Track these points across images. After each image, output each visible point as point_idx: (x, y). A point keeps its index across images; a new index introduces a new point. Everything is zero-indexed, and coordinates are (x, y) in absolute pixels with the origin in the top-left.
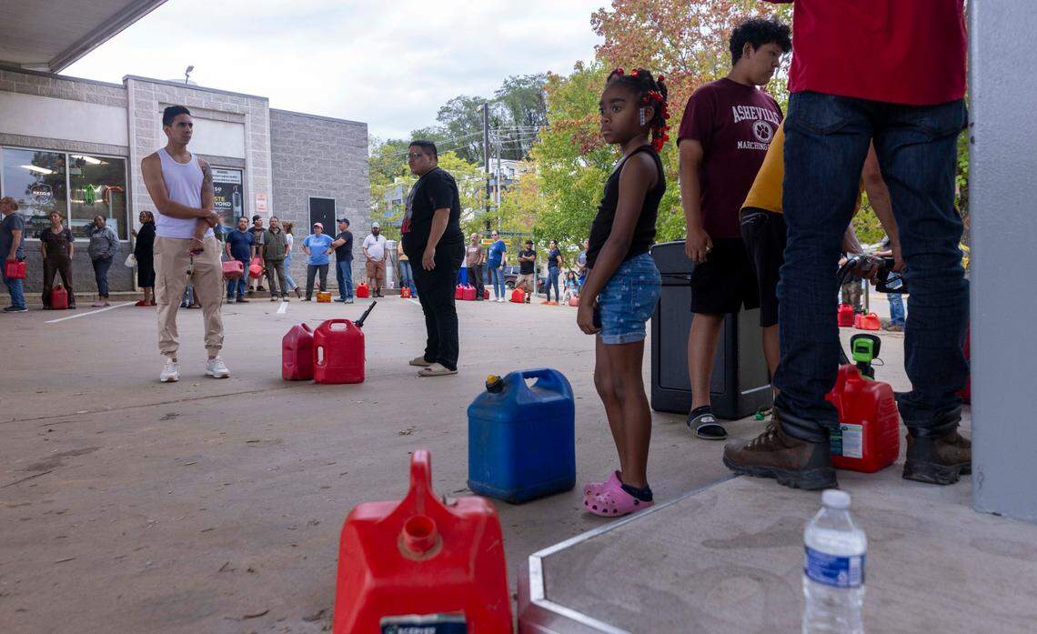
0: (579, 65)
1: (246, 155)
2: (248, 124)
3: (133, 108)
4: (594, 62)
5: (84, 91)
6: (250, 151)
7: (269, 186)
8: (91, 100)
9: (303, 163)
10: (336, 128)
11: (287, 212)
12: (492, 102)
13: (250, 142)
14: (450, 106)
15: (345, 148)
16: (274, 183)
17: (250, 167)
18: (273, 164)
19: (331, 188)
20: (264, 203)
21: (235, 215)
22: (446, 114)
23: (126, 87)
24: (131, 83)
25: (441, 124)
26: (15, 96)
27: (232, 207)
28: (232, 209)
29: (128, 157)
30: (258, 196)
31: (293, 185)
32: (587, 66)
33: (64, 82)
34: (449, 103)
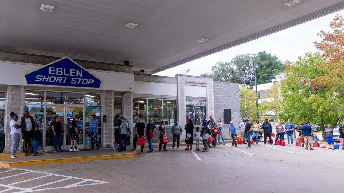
0: (300, 58)
1: (207, 96)
2: (208, 86)
3: (179, 84)
4: (305, 56)
5: (167, 80)
6: (208, 95)
7: (213, 106)
8: (169, 83)
9: (222, 98)
10: (230, 86)
11: (218, 114)
12: (230, 63)
13: (208, 92)
14: (216, 66)
15: (233, 92)
16: (215, 105)
17: (208, 100)
18: (214, 99)
19: (229, 105)
20: (212, 111)
21: (204, 116)
22: (215, 68)
23: (177, 78)
24: (179, 77)
25: (213, 72)
26: (151, 83)
27: (203, 113)
28: (203, 114)
29: (177, 99)
30: (210, 109)
31: (219, 105)
32: (302, 58)
33: (163, 78)
34: (216, 64)
